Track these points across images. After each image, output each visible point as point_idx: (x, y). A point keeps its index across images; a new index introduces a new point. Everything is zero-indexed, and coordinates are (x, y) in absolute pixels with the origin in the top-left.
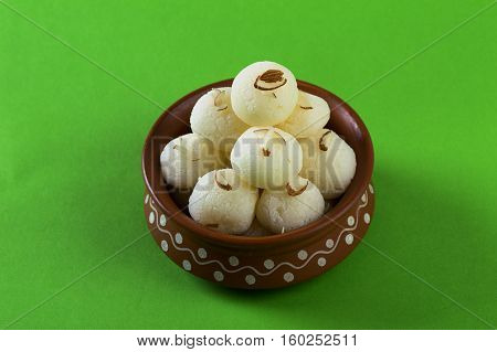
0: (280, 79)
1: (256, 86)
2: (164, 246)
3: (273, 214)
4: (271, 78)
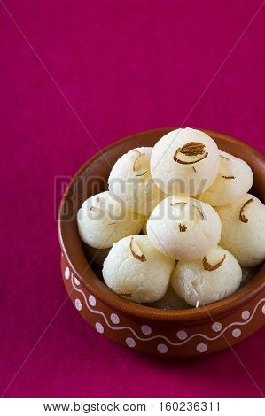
1: (175, 159)
2: (78, 305)
3: (188, 287)
4: (192, 151)
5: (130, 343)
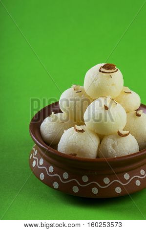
0: (114, 69)
1: (100, 71)
2: (42, 176)
3: (110, 148)
4: (109, 67)
5: (76, 190)
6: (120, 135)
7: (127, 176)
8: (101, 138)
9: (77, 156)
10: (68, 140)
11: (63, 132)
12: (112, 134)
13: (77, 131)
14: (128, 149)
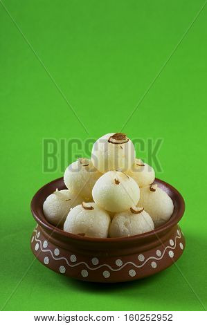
0: (125, 139)
1: (109, 142)
2: (47, 260)
3: (122, 227)
4: (119, 137)
5: (85, 274)
6: (133, 211)
7: (141, 258)
8: (112, 216)
9: (86, 236)
10: (75, 219)
11: (69, 211)
12: (124, 211)
13: (85, 208)
14: (142, 227)
